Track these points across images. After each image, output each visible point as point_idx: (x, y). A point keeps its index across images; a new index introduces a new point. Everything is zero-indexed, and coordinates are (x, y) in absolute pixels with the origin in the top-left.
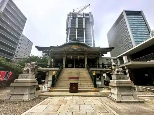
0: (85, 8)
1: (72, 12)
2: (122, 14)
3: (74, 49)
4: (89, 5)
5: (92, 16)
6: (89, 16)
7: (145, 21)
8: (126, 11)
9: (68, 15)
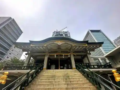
0: (64, 29)
1: (56, 31)
2: (88, 32)
3: (59, 44)
4: (67, 27)
5: (69, 33)
6: (67, 33)
7: (105, 36)
8: (90, 30)
9: (53, 33)
